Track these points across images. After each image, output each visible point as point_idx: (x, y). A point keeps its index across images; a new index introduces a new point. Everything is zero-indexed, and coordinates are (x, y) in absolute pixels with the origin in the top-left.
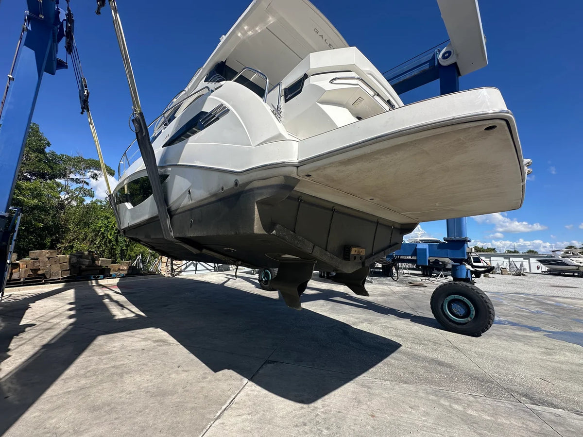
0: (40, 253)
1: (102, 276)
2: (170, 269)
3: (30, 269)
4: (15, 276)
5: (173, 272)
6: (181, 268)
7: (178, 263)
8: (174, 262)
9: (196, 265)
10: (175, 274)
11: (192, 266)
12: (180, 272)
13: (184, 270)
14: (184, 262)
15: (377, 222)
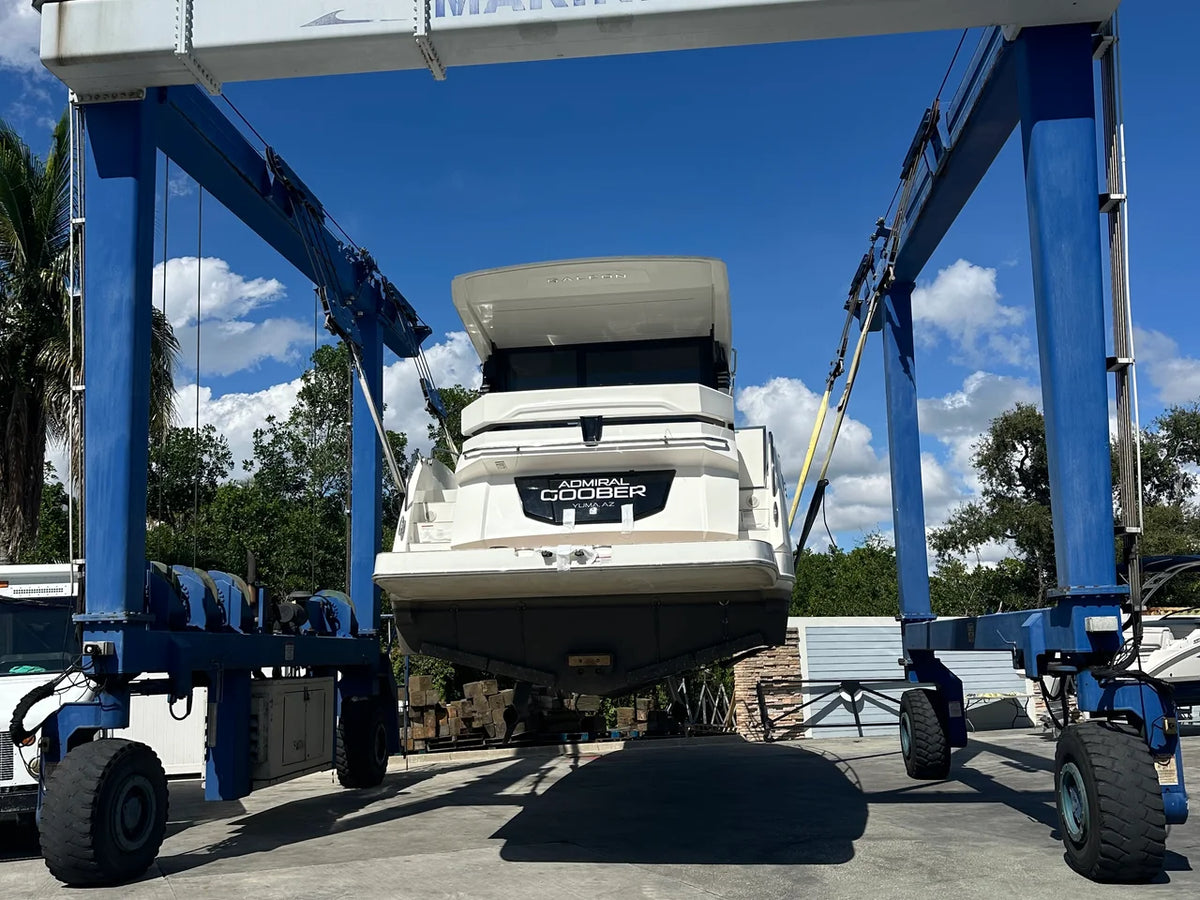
0: (475, 687)
1: (585, 735)
2: (759, 718)
3: (462, 719)
4: (444, 732)
5: (767, 727)
6: (796, 715)
7: (786, 702)
8: (768, 699)
9: (854, 707)
10: (776, 735)
11: (841, 710)
12: (798, 729)
13: (813, 723)
14: (807, 698)
15: (657, 604)
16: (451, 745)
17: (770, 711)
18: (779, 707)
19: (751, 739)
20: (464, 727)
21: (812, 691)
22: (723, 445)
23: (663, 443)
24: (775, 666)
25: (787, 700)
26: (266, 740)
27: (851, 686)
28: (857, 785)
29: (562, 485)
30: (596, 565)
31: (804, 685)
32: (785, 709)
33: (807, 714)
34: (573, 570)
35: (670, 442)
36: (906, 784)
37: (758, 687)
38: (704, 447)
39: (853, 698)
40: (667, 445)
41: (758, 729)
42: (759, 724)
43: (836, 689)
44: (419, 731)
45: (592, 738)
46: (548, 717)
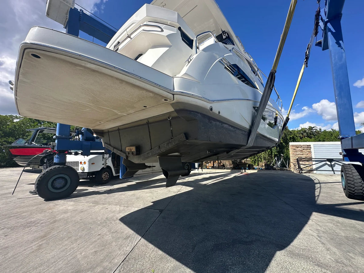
4: (215, 165)
5: (300, 170)
6: (310, 167)
7: (307, 164)
8: (301, 163)
9: (332, 166)
10: (303, 172)
11: (327, 167)
12: (311, 171)
13: (316, 169)
14: (314, 163)
15: (147, 122)
16: (217, 168)
17: (301, 166)
18: (304, 165)
19: (295, 172)
20: (219, 165)
21: (316, 161)
23: (130, 39)
24: (303, 154)
25: (307, 163)
27: (331, 160)
28: (316, 198)
31: (313, 159)
32: (306, 165)
33: (314, 167)
35: (132, 36)
36: (342, 200)
37: (297, 160)
38: (142, 31)
39: (331, 163)
41: (297, 170)
42: (297, 169)
43: (325, 161)
44: (210, 165)
45: (249, 169)
46: (238, 164)
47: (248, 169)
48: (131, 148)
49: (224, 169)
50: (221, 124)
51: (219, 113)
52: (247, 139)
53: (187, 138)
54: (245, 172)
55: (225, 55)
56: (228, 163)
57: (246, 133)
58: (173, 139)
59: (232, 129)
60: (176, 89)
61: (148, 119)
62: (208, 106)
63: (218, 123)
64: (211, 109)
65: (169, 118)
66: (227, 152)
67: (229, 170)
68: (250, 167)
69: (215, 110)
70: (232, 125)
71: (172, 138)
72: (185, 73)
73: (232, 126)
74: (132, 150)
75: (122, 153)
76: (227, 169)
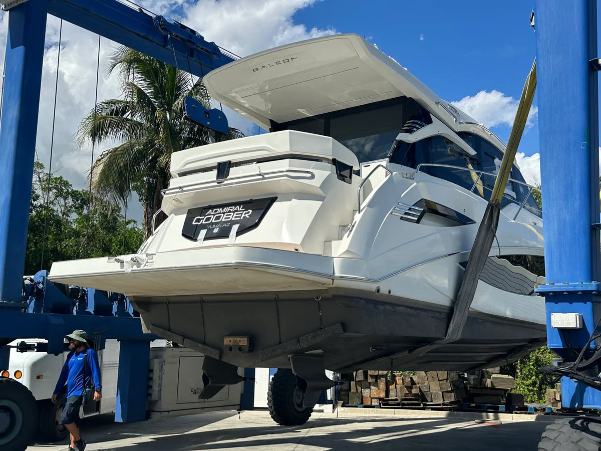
1: (502, 407)
3: (405, 386)
4: (392, 395)
15: (276, 299)
16: (398, 404)
20: (407, 392)
22: (309, 175)
23: (261, 177)
26: (160, 385)
29: (208, 213)
30: (146, 268)
34: (134, 272)
35: (266, 176)
38: (286, 178)
40: (264, 178)
44: (374, 392)
45: (509, 410)
46: (472, 391)
47: (504, 410)
48: (238, 339)
49: (424, 409)
50: (392, 307)
51: (390, 292)
52: (445, 325)
53: (345, 331)
54: (497, 418)
55: (402, 195)
56: (438, 388)
57: (444, 316)
58: (323, 330)
59: (412, 311)
60: (337, 274)
61: (276, 293)
62: (373, 287)
63: (388, 307)
64: (378, 291)
65: (317, 298)
66: (410, 351)
67: (442, 414)
68: (514, 404)
69: (384, 290)
70: (412, 305)
71: (321, 329)
72: (347, 251)
73: (411, 308)
74: (240, 344)
75: (208, 348)
76: (433, 409)
